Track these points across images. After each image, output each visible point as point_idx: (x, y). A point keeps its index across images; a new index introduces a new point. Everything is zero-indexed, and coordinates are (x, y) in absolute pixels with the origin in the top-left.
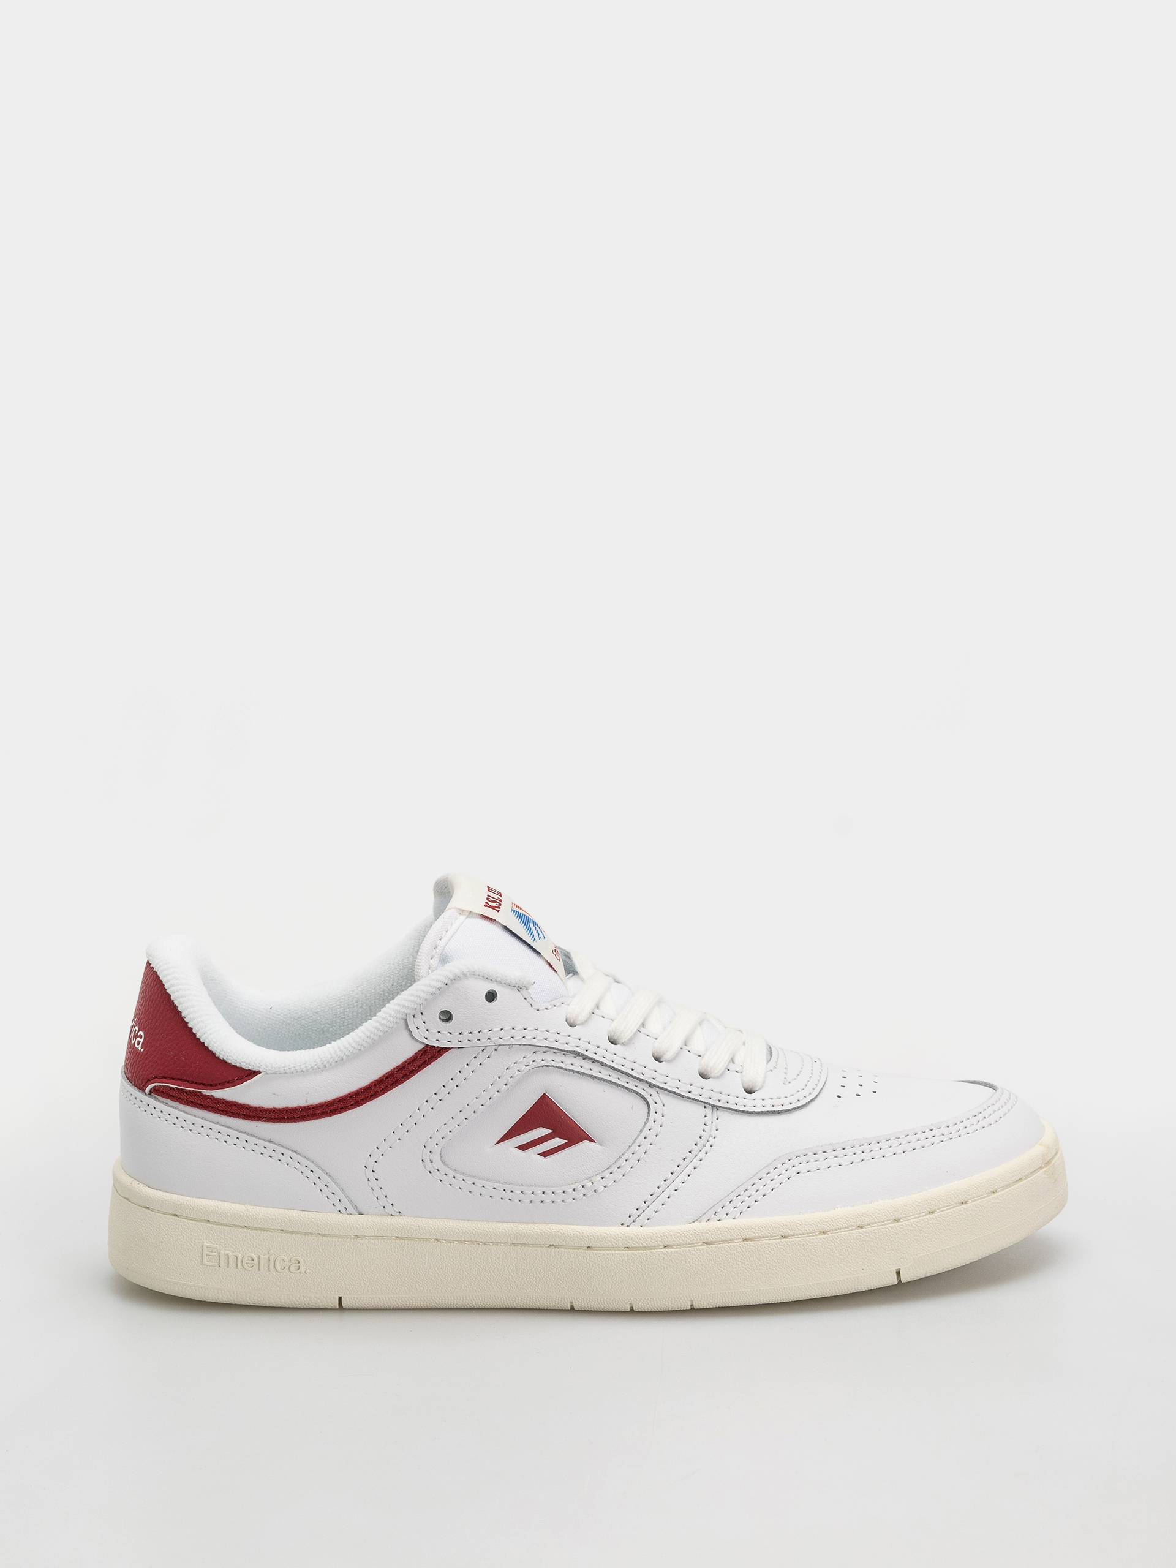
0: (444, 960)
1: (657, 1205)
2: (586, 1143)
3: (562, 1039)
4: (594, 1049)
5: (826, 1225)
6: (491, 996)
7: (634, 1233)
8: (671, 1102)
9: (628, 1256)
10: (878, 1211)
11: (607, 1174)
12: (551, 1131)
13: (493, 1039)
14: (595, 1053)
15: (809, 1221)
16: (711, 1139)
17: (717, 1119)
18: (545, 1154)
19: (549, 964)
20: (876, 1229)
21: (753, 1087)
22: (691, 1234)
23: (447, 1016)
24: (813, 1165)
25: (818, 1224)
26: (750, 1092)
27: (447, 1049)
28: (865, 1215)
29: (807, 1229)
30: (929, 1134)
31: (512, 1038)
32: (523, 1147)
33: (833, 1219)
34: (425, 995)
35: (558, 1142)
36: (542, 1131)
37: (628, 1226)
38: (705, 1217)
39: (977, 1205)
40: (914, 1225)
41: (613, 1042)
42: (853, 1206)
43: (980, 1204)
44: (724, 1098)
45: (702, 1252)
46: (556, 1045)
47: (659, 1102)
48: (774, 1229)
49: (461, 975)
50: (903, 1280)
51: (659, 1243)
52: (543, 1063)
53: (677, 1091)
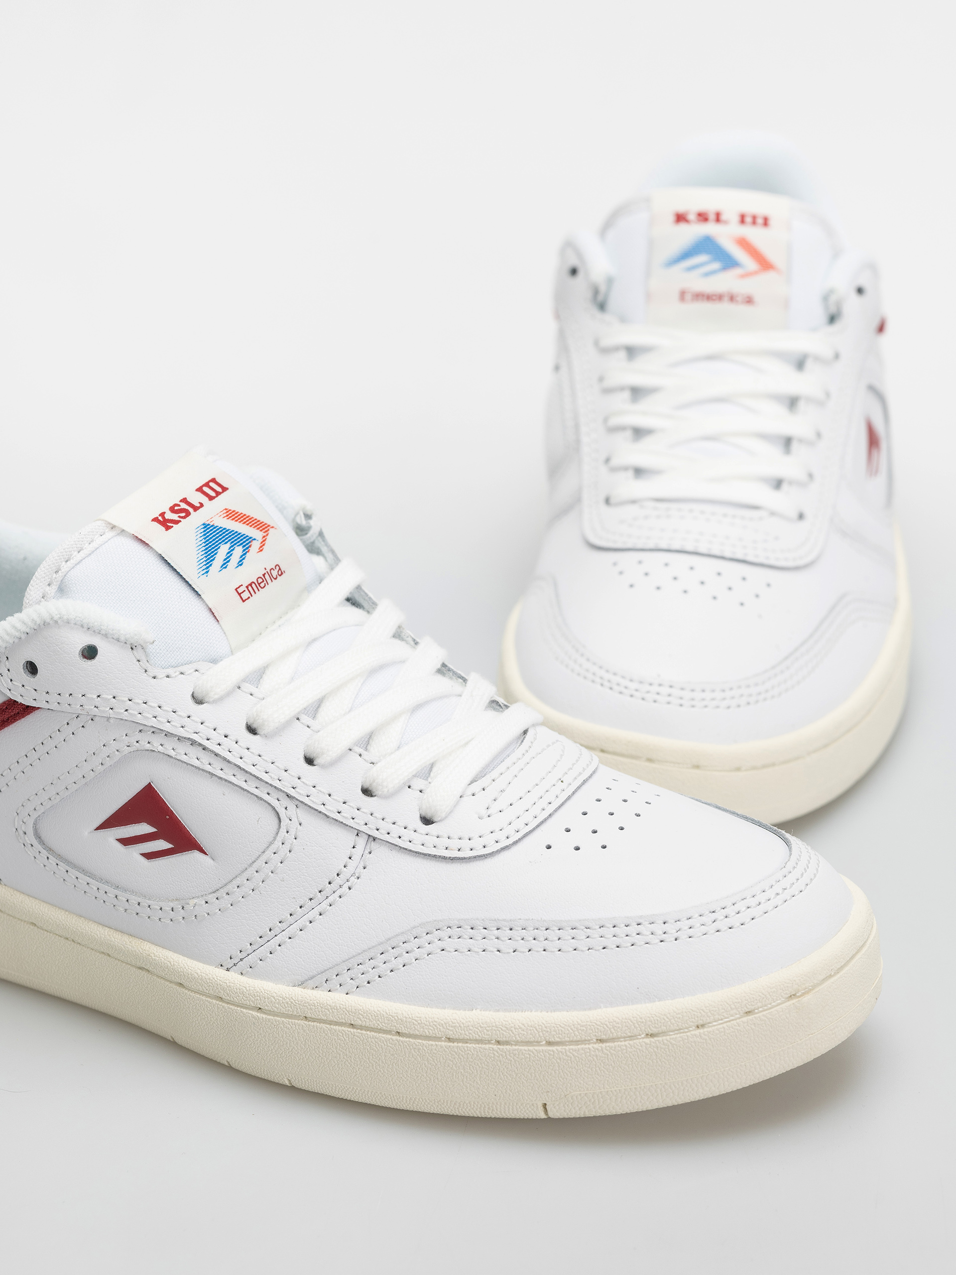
0: (62, 590)
1: (263, 951)
2: (196, 854)
3: (177, 721)
4: (217, 737)
5: (452, 1031)
6: (90, 653)
7: (227, 982)
8: (311, 823)
9: (218, 1008)
10: (523, 1027)
11: (211, 898)
12: (155, 830)
13: (85, 707)
14: (219, 744)
15: (431, 1020)
16: (353, 879)
17: (370, 853)
18: (149, 856)
19: (210, 610)
20: (515, 1050)
21: (432, 817)
22: (287, 1003)
23: (32, 668)
24: (466, 943)
25: (441, 1028)
26: (427, 821)
27: (34, 709)
28: (504, 1028)
29: (426, 1031)
30: (633, 929)
31: (112, 709)
32: (126, 842)
33: (462, 1025)
34: (17, 634)
35: (162, 845)
36: (144, 828)
37: (228, 970)
38: (311, 983)
39: (665, 1041)
40: (568, 1053)
41: (252, 730)
42: (498, 1011)
43: (672, 1040)
44: (385, 826)
45: (297, 1027)
46: (167, 727)
47: (294, 819)
48: (386, 1021)
49: (51, 622)
50: (551, 1115)
51: (251, 1003)
52: (148, 746)
53: (321, 808)
